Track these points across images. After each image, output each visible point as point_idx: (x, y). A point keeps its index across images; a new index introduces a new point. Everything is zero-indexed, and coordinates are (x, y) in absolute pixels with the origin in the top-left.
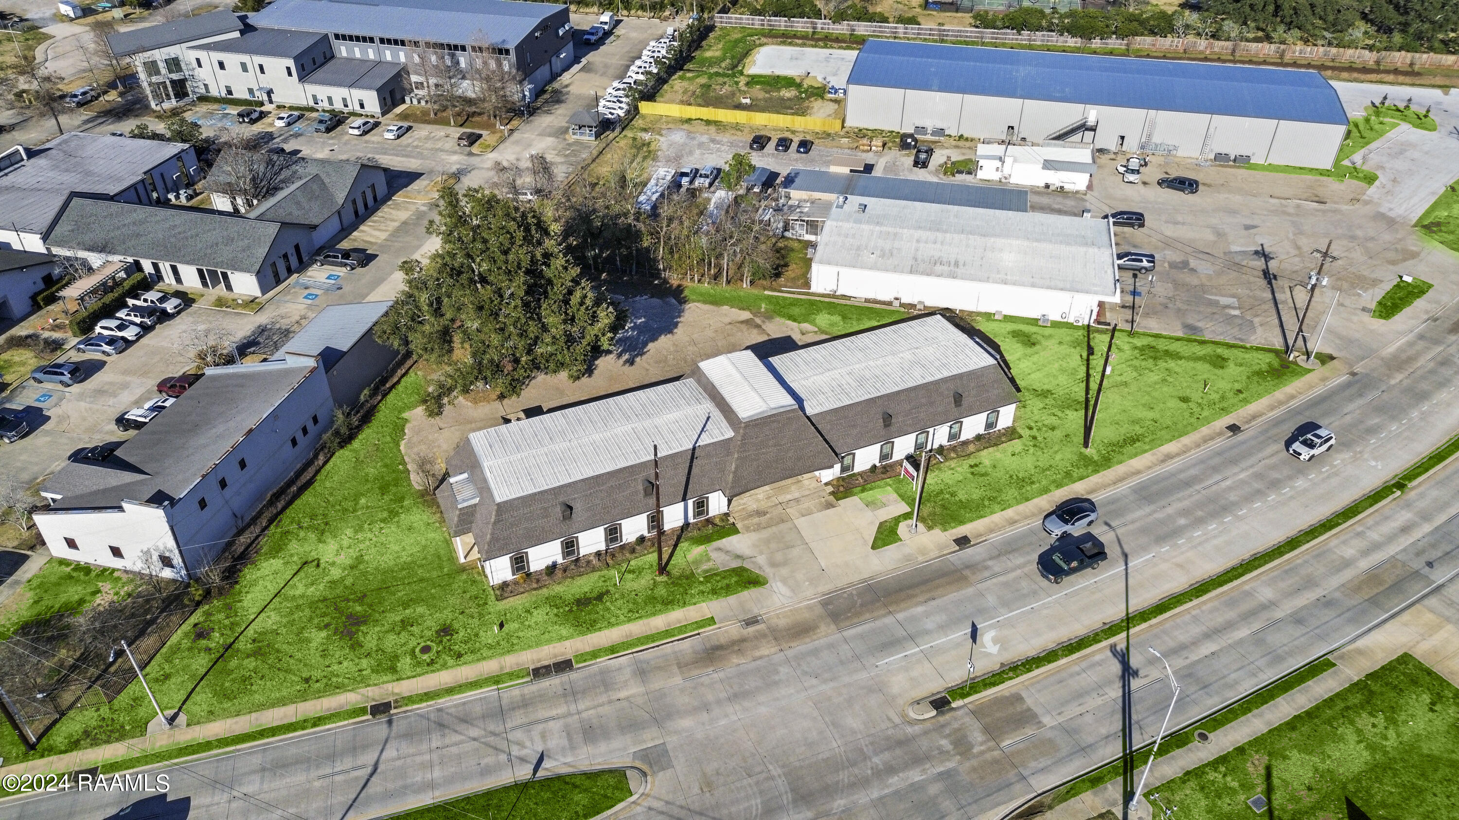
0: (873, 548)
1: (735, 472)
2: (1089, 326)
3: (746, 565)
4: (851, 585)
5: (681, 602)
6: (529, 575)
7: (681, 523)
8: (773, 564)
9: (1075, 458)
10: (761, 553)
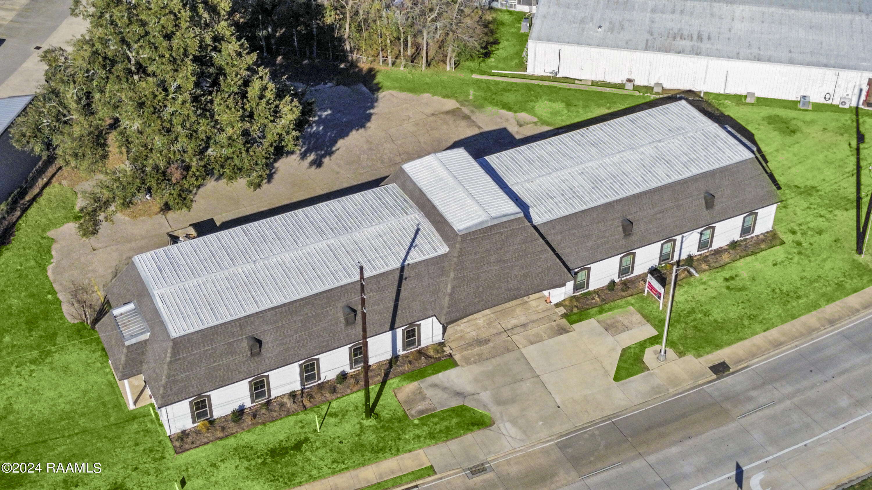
0: (617, 379)
1: (451, 295)
2: (857, 108)
3: (468, 403)
4: (593, 423)
5: (394, 451)
6: (212, 422)
7: (388, 356)
8: (500, 402)
9: (847, 266)
10: (485, 389)
